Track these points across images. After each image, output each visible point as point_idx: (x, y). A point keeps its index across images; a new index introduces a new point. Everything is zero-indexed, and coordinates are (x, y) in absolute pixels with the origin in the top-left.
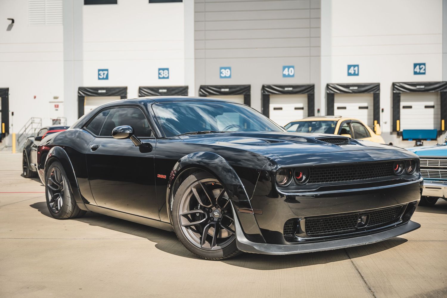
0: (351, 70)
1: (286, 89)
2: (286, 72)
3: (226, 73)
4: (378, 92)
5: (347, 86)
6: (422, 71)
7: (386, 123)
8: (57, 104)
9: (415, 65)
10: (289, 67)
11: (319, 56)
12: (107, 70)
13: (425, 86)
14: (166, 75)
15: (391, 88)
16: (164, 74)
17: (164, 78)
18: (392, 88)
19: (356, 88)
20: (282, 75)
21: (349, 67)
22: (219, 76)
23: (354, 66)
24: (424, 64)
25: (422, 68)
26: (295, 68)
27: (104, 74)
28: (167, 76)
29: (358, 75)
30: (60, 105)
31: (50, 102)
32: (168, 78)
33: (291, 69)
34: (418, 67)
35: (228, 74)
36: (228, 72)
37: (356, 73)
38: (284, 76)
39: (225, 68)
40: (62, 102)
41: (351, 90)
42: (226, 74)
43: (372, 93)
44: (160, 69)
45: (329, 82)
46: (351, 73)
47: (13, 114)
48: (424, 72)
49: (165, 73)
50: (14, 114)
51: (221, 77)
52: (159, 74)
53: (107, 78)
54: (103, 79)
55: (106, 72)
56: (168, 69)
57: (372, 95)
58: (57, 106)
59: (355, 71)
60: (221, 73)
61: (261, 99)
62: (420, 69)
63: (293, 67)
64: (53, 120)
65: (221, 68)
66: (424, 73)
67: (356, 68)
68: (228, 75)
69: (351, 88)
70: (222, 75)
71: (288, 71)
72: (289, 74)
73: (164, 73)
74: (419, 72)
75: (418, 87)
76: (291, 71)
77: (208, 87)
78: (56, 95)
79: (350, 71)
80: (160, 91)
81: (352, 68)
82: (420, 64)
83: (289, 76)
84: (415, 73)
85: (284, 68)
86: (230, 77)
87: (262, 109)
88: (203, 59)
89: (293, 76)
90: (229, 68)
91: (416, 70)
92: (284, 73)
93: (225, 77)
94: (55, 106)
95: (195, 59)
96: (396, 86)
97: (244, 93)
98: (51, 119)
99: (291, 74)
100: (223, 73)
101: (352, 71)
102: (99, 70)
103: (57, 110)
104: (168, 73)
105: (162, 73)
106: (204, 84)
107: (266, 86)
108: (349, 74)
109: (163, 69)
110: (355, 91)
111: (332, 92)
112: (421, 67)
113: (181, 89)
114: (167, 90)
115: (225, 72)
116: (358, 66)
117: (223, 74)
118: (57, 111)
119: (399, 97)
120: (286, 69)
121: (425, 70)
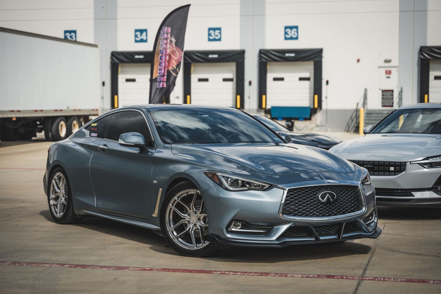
8: (388, 69)
30: (394, 71)
31: (379, 67)
40: (396, 67)
47: (327, 82)
50: (329, 83)
58: (389, 73)
64: (383, 91)
78: (388, 58)
94: (386, 72)
98: (380, 89)
103: (389, 77)
118: (388, 79)
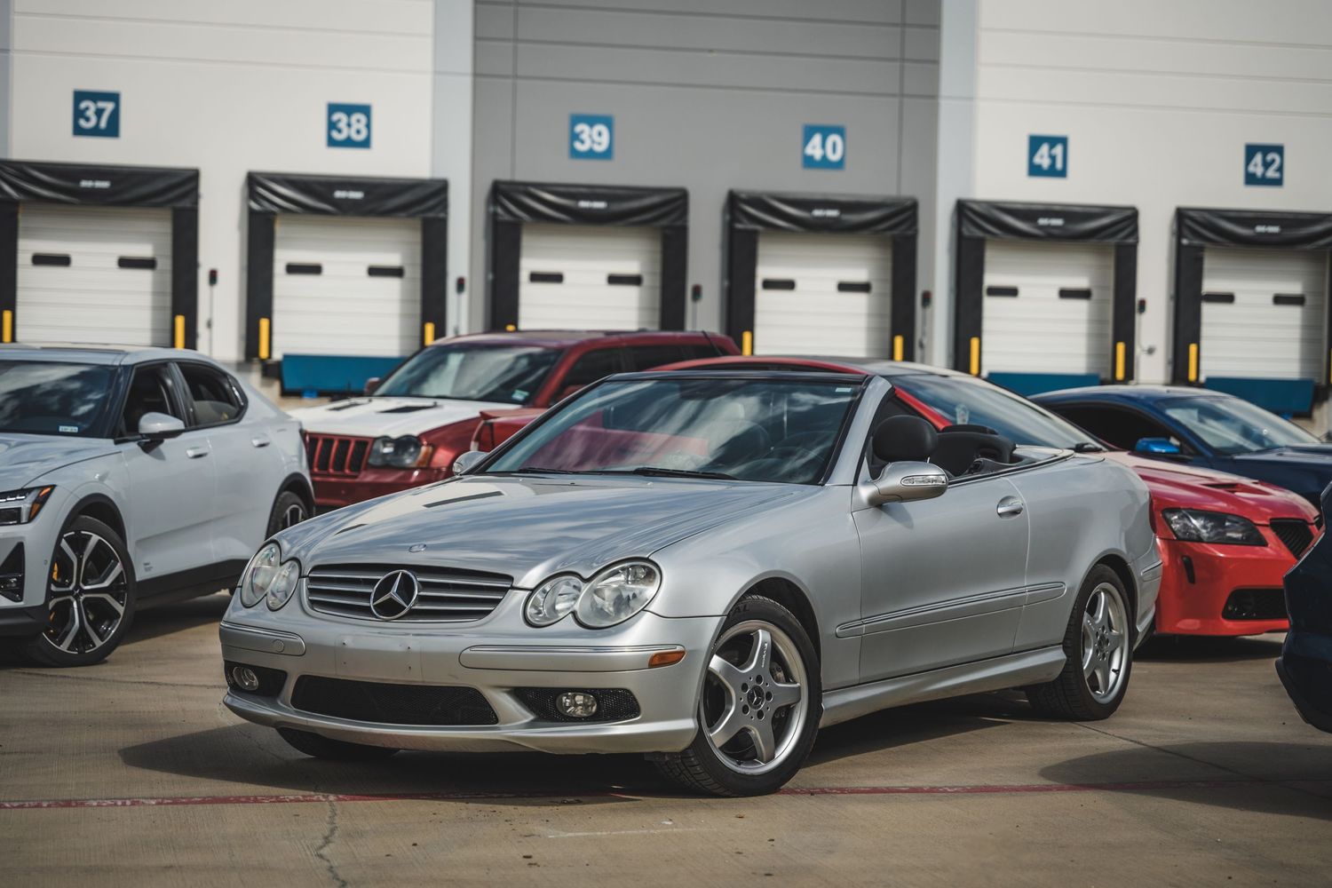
0: (1042, 157)
1: (818, 213)
2: (815, 149)
3: (596, 138)
4: (1131, 241)
5: (1030, 213)
6: (1271, 173)
7: (1151, 351)
9: (1251, 151)
10: (826, 131)
11: (933, 97)
12: (114, 97)
13: (1282, 227)
14: (358, 132)
15: (1172, 226)
16: (352, 127)
17: (349, 143)
18: (1175, 227)
19: (1058, 222)
20: (799, 161)
21: (1035, 143)
22: (566, 150)
23: (1053, 141)
24: (1279, 150)
25: (1273, 161)
26: (849, 133)
27: (99, 113)
28: (362, 137)
29: (1062, 173)
32: (366, 144)
33: (834, 138)
34: (1258, 158)
35: (600, 144)
36: (600, 134)
37: (1059, 165)
38: (809, 162)
39: (592, 121)
41: (1042, 227)
42: (593, 142)
43: (1113, 241)
44: (333, 108)
45: (965, 195)
46: (1039, 167)
48: (1277, 175)
49: (355, 126)
51: (575, 154)
52: (332, 126)
53: (112, 130)
54: (95, 132)
55: (109, 107)
56: (365, 110)
57: (1113, 251)
59: (1053, 158)
60: (575, 137)
61: (722, 247)
62: (1267, 165)
63: (840, 131)
65: (576, 119)
66: (1278, 182)
67: (1058, 150)
68: (600, 148)
69: (1043, 221)
70: (578, 146)
71: (823, 146)
72: (824, 157)
73: (349, 125)
74: (1264, 175)
75: (1260, 229)
76: (834, 148)
77: (525, 188)
79: (1037, 160)
80: (339, 194)
81: (1045, 149)
82: (1266, 149)
83: (825, 163)
84: (1251, 179)
85: (809, 133)
86: (607, 154)
87: (726, 283)
88: (506, 77)
89: (839, 165)
90: (608, 121)
91: (1251, 169)
92: (809, 151)
93: (591, 154)
95: (476, 75)
96: (1189, 223)
97: (664, 222)
99: (834, 157)
100: (584, 136)
101: (1043, 159)
102: (79, 96)
104: (368, 126)
105: (342, 125)
106: (505, 176)
107: (743, 196)
108: (1035, 170)
109: (350, 110)
110: (1056, 232)
111: (979, 234)
112: (1269, 157)
113: (419, 193)
114: (366, 194)
115: (590, 136)
116: (1063, 141)
117: (582, 142)
119: (1199, 262)
120: (817, 139)
121: (1280, 169)
